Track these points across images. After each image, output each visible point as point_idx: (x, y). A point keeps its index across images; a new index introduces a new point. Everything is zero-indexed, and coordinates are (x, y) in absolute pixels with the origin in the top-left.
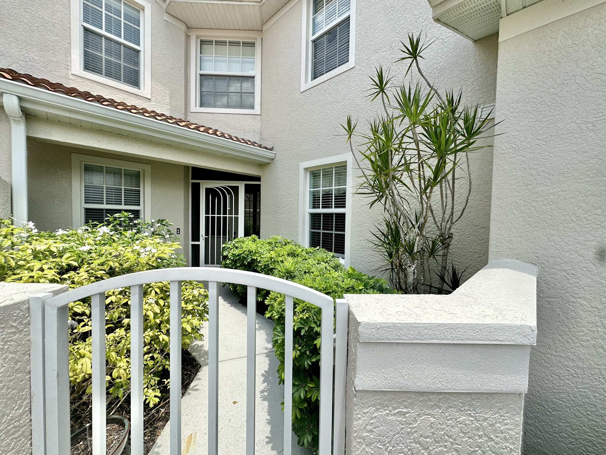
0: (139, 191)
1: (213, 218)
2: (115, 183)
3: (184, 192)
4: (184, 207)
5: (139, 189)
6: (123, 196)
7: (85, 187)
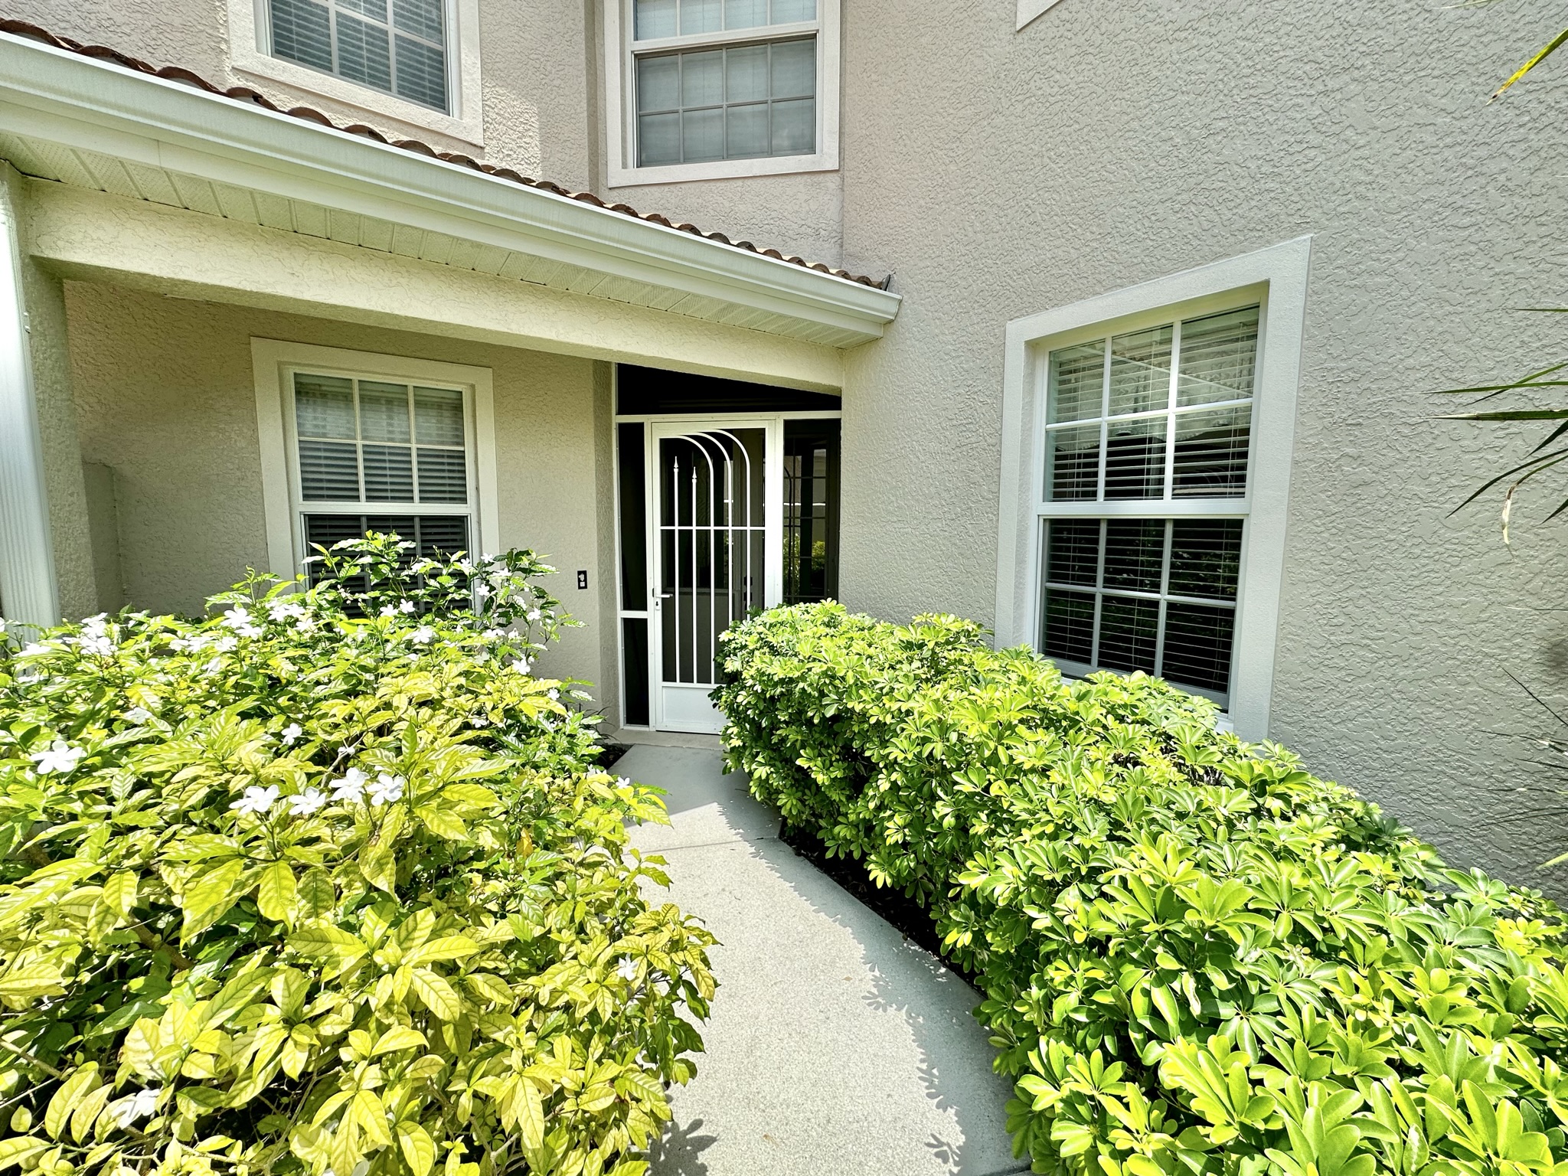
0: (461, 456)
1: (686, 536)
2: (390, 432)
3: (597, 455)
4: (599, 502)
5: (461, 448)
6: (415, 473)
7: (301, 449)
